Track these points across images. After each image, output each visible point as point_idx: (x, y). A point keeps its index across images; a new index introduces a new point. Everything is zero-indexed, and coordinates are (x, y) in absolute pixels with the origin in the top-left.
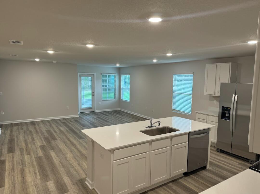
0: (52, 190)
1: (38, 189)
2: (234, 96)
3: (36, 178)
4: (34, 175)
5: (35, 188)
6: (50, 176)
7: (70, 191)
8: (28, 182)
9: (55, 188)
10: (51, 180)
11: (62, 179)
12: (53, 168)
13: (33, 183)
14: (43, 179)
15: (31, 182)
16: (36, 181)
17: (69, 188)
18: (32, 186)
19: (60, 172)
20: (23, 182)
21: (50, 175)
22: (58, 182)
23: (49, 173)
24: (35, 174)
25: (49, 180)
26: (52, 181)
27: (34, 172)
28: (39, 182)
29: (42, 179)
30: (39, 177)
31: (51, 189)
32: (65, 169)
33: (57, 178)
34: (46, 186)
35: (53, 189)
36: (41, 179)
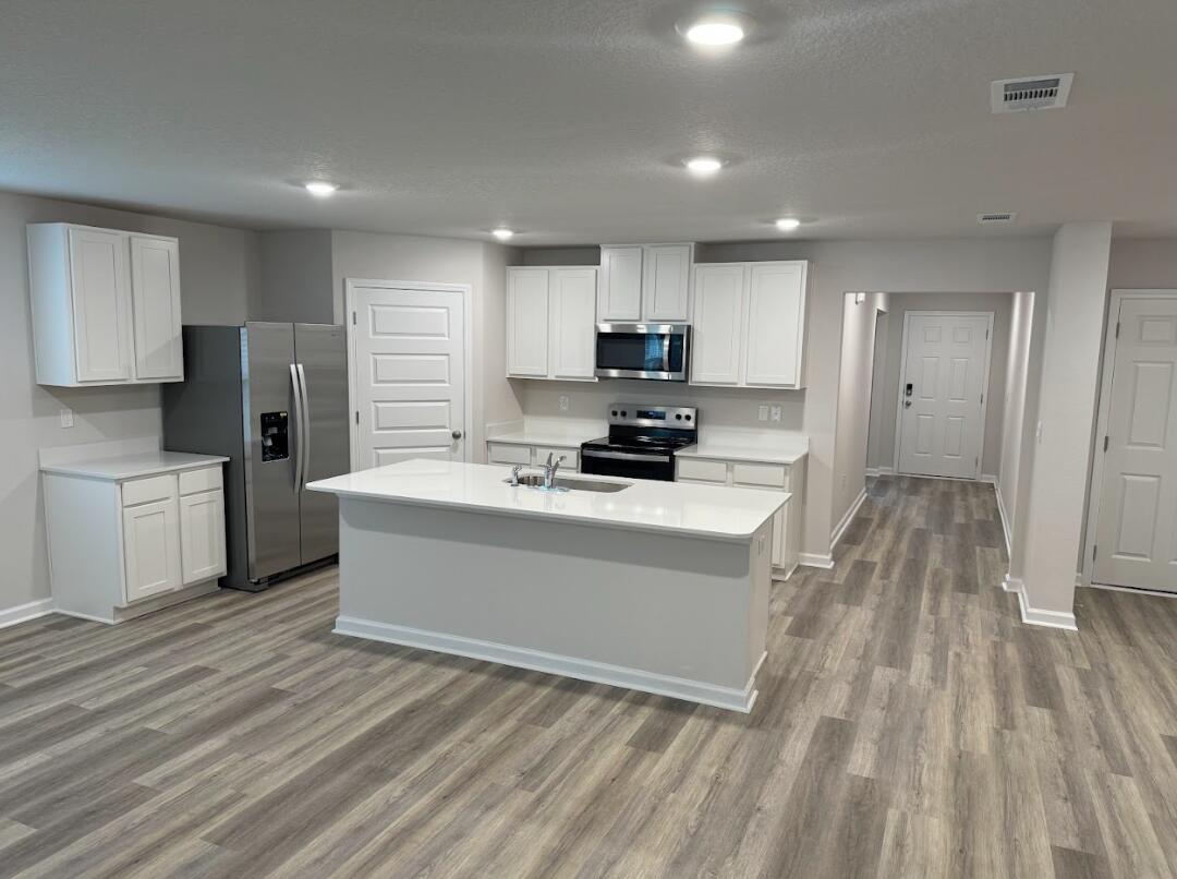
0: (869, 745)
1: (915, 770)
2: (293, 367)
3: (903, 819)
4: (909, 841)
5: (925, 779)
6: (843, 793)
7: (817, 717)
8: (945, 814)
9: (856, 745)
10: (849, 775)
11: (807, 761)
12: (801, 827)
13: (926, 803)
14: (877, 799)
15: (932, 809)
16: (909, 805)
17: (812, 725)
18: (932, 793)
19: (788, 793)
20: (965, 826)
21: (839, 797)
22: (832, 759)
23: (837, 812)
24: (899, 845)
25: (857, 783)
26: (848, 771)
27: (902, 853)
28: (900, 796)
29: (881, 800)
30: (892, 816)
31: (871, 749)
32: (756, 795)
33: (824, 773)
34: (878, 767)
35: (862, 745)
36: (886, 802)
